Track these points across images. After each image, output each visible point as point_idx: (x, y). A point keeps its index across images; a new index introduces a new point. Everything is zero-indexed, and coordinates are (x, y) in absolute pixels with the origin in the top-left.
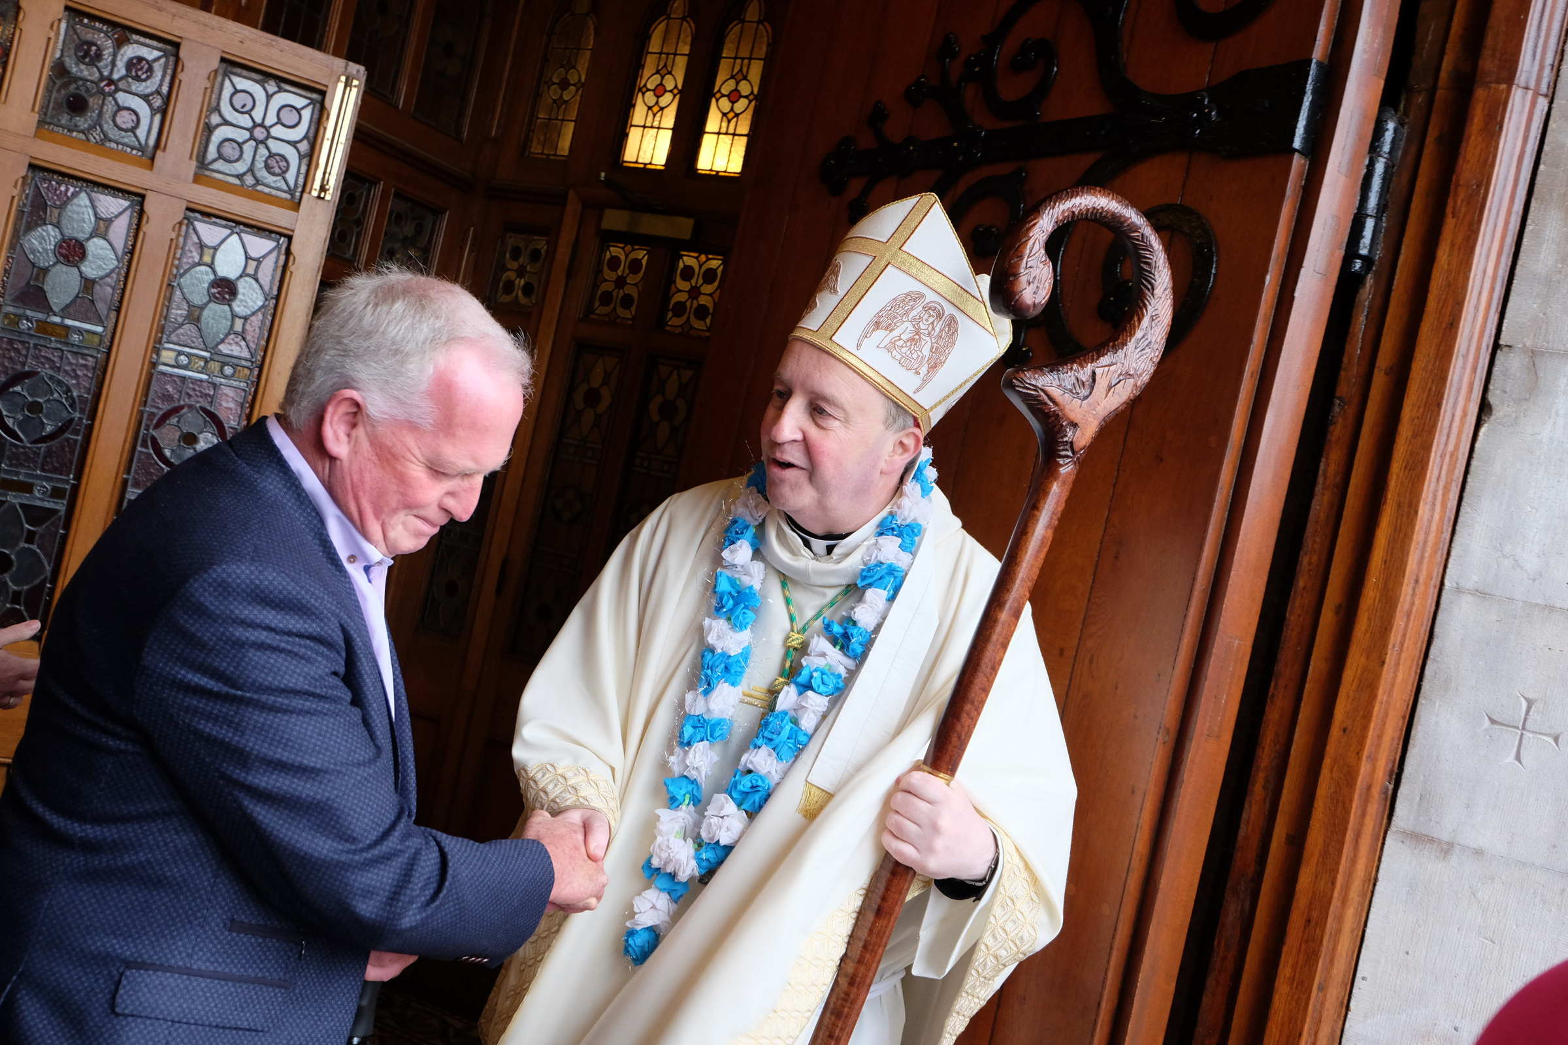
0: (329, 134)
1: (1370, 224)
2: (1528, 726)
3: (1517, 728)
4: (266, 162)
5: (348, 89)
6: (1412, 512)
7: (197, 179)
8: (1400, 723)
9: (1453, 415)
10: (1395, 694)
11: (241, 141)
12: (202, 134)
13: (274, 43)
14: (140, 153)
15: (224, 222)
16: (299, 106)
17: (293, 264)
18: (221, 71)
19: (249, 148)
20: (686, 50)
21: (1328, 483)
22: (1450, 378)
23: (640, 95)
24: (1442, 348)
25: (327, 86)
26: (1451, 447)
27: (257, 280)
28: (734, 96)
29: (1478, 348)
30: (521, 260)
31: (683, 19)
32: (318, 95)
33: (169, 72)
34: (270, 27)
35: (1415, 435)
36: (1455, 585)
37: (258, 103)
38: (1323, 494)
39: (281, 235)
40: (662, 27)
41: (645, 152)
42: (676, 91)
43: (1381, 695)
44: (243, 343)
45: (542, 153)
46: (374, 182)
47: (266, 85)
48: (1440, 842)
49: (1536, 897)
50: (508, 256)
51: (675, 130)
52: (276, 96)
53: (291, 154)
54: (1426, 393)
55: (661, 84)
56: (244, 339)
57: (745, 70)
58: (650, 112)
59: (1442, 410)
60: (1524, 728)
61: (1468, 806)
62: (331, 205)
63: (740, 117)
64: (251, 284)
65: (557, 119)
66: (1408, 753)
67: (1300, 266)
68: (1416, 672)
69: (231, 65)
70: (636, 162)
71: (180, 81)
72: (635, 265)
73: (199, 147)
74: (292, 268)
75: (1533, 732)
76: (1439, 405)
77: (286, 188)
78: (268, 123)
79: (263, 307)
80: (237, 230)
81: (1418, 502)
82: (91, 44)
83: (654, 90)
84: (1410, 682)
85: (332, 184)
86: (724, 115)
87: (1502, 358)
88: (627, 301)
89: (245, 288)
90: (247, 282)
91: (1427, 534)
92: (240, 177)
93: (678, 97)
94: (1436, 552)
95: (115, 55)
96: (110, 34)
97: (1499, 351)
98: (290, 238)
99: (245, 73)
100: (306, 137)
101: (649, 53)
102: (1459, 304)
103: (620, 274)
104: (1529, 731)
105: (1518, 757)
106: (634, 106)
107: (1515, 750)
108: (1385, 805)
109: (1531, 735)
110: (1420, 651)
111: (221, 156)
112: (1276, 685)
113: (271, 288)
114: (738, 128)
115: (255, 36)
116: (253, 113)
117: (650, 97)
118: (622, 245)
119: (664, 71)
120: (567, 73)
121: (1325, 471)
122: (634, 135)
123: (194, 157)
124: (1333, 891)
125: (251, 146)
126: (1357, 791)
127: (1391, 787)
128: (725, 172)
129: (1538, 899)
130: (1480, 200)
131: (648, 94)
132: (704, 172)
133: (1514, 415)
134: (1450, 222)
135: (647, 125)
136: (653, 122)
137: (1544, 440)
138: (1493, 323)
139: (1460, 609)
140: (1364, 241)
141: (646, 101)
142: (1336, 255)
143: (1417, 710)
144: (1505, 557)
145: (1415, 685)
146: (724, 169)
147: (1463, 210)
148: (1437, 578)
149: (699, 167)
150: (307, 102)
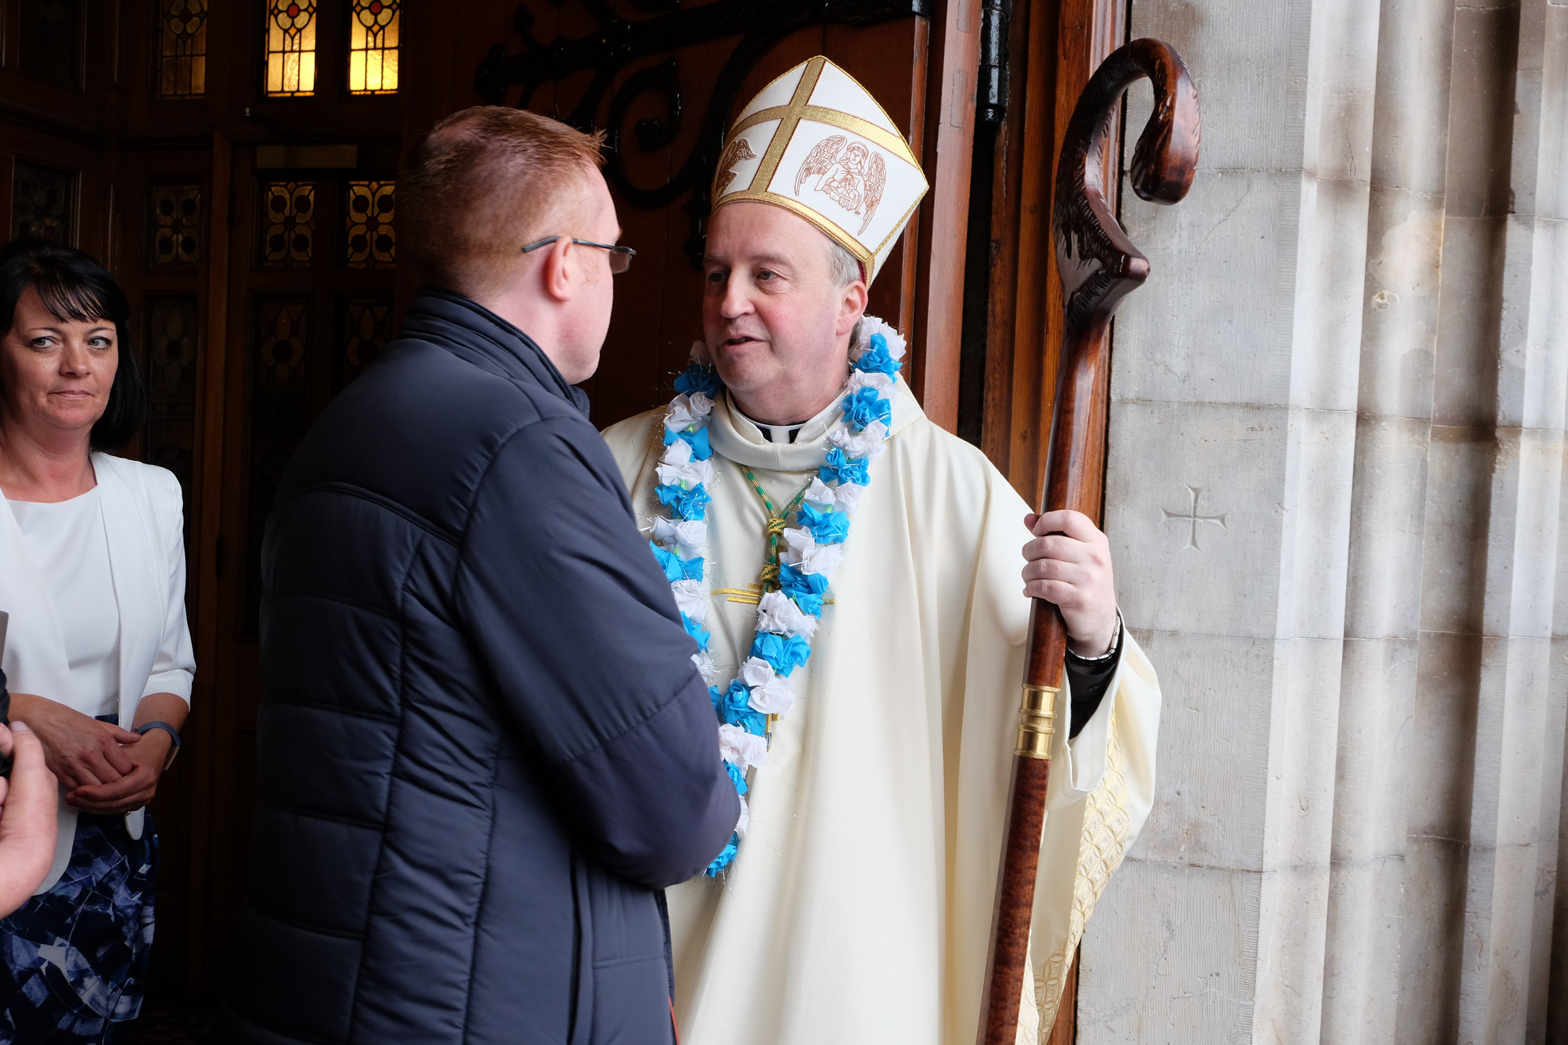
1: (995, 74)
2: (1198, 514)
3: (1189, 516)
21: (997, 321)
23: (272, 18)
28: (376, 8)
30: (174, 215)
36: (1119, 397)
38: (995, 333)
41: (290, 79)
42: (311, 10)
45: (175, 94)
48: (1141, 631)
49: (1226, 663)
50: (158, 211)
51: (318, 51)
55: (294, 4)
58: (287, 35)
60: (1195, 516)
61: (1159, 595)
63: (386, 29)
65: (184, 55)
67: (938, 123)
68: (1099, 484)
70: (282, 91)
72: (302, 203)
75: (1203, 517)
83: (287, 11)
84: (1094, 493)
86: (369, 29)
87: (1127, 183)
88: (301, 243)
93: (314, 15)
97: (1124, 177)
103: (287, 215)
104: (1199, 517)
105: (1194, 543)
106: (268, 31)
107: (1190, 536)
109: (1201, 521)
110: (1100, 462)
114: (386, 42)
117: (283, 17)
118: (285, 183)
120: (186, 3)
121: (993, 311)
122: (274, 62)
128: (381, 89)
129: (1228, 665)
130: (1085, 40)
131: (281, 16)
132: (358, 93)
133: (1145, 233)
134: (1063, 63)
135: (286, 49)
136: (292, 46)
137: (1175, 252)
138: (1115, 152)
139: (1127, 418)
140: (992, 90)
141: (281, 24)
142: (969, 108)
143: (1106, 517)
144: (1157, 364)
145: (1100, 495)
146: (379, 88)
147: (1072, 50)
148: (1103, 393)
149: (353, 87)
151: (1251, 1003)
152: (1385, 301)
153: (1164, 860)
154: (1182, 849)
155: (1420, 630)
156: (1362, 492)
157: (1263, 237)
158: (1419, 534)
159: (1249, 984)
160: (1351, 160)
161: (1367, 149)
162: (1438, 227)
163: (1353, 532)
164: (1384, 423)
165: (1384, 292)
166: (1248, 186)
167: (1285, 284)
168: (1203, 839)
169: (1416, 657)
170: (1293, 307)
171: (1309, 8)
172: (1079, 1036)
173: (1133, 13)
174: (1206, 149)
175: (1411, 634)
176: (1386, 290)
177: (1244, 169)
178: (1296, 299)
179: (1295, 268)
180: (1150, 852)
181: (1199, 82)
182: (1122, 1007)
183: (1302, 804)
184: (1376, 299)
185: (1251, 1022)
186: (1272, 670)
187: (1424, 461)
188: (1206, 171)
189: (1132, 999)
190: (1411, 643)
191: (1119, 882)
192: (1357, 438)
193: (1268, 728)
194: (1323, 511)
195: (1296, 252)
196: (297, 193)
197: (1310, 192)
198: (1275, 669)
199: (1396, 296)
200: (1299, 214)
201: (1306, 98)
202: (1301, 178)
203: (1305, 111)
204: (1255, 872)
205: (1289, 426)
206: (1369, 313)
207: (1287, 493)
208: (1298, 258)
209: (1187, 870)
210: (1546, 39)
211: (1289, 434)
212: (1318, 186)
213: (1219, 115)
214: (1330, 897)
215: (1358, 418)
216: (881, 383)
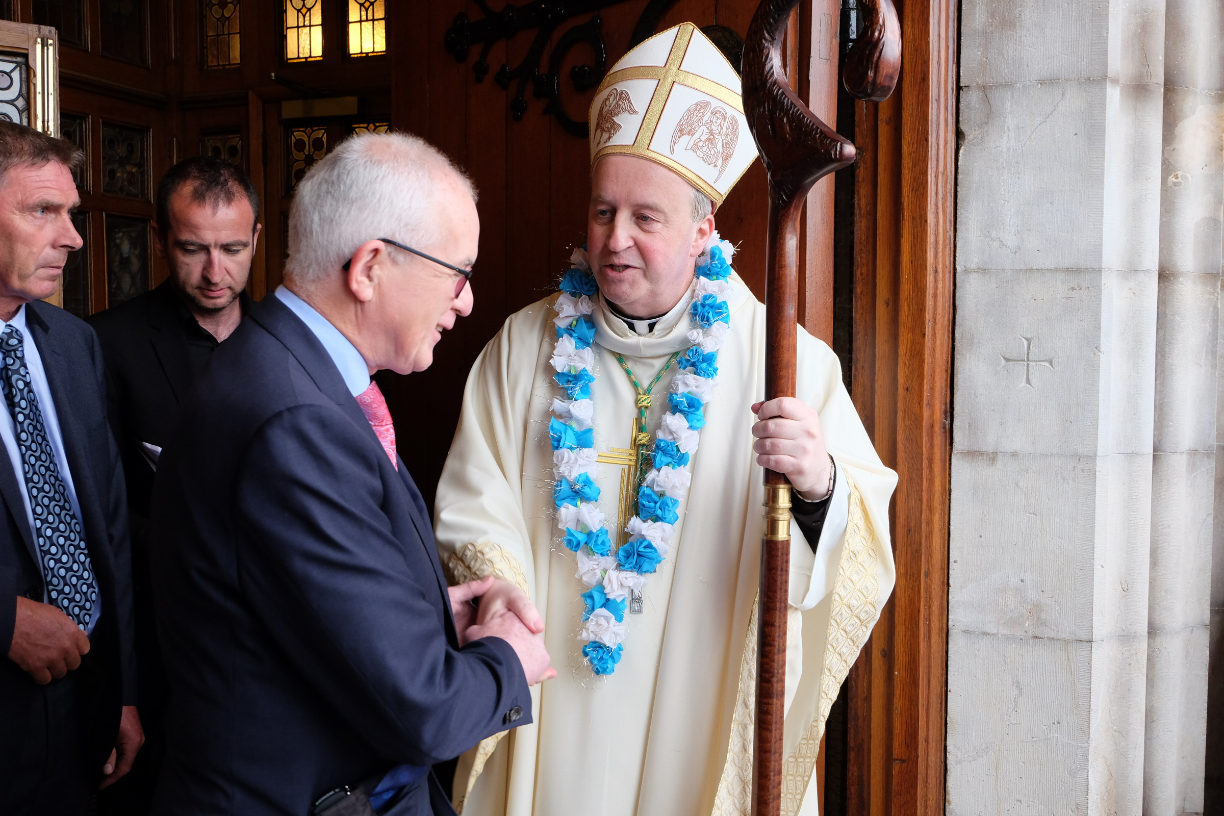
0: (39, 88)
1: (853, 15)
2: (1030, 358)
3: (1024, 361)
5: (46, 48)
6: (923, 221)
8: (944, 375)
9: (938, 145)
10: (938, 356)
16: (8, 71)
21: (862, 212)
22: (930, 118)
24: (921, 97)
25: (28, 49)
26: (941, 169)
29: (946, 93)
30: (223, 157)
32: (22, 58)
35: (914, 166)
36: (963, 268)
38: (861, 222)
41: (304, 48)
43: (927, 358)
45: (219, 65)
46: (83, 118)
48: (987, 453)
49: (1057, 476)
51: (324, 25)
53: (12, 111)
54: (916, 133)
58: (300, 14)
59: (930, 143)
60: (1028, 360)
61: (1001, 424)
63: (375, 4)
65: (224, 34)
66: (955, 395)
67: (809, 57)
68: (949, 337)
70: (299, 58)
72: (318, 144)
75: (1035, 361)
76: (927, 140)
81: (926, 214)
84: (945, 345)
85: (51, 128)
86: (362, 5)
87: (964, 96)
91: (937, 235)
94: (945, 247)
97: (961, 92)
100: (20, 95)
102: (926, 63)
103: (306, 154)
104: (1032, 361)
105: (1028, 382)
106: (286, 11)
107: (1025, 376)
108: (946, 435)
109: (1034, 364)
110: (949, 321)
112: (856, 367)
114: (375, 14)
118: (304, 129)
121: (859, 204)
122: (291, 35)
124: (921, 505)
126: (924, 431)
127: (948, 422)
128: (373, 52)
129: (1059, 478)
132: (356, 56)
133: (980, 136)
135: (300, 25)
136: (304, 22)
137: (1003, 151)
138: (953, 72)
139: (970, 284)
140: (851, 28)
141: (295, 6)
142: (834, 43)
143: (955, 364)
144: (993, 240)
145: (950, 346)
146: (372, 51)
148: (950, 265)
149: (351, 52)
150: (14, 65)
151: (1086, 745)
152: (1179, 180)
153: (1012, 634)
154: (1027, 625)
155: (1216, 444)
156: (1164, 335)
157: (1076, 134)
158: (1214, 366)
159: (1085, 730)
160: (1147, 67)
161: (1160, 58)
162: (1220, 118)
163: (1158, 368)
164: (1181, 279)
165: (1178, 172)
166: (1063, 93)
167: (1096, 170)
168: (1043, 616)
169: (1214, 465)
170: (1103, 189)
172: (949, 774)
174: (1027, 66)
175: (1209, 448)
176: (1180, 170)
177: (1059, 80)
178: (1105, 183)
179: (1104, 155)
180: (1000, 628)
181: (1020, 11)
182: (983, 750)
183: (1123, 587)
184: (1172, 179)
185: (1087, 760)
186: (1095, 482)
187: (1215, 307)
188: (1028, 83)
189: (991, 744)
190: (1208, 455)
191: (977, 652)
192: (1159, 292)
193: (1093, 528)
194: (1133, 352)
195: (1104, 145)
196: (314, 136)
197: (1114, 95)
198: (1097, 480)
199: (1188, 175)
200: (1105, 113)
201: (1108, 19)
202: (1106, 84)
203: (1108, 30)
204: (1086, 641)
205: (1103, 285)
206: (1166, 191)
207: (1102, 338)
208: (1106, 149)
209: (1031, 641)
211: (1103, 291)
212: (1121, 90)
213: (1037, 37)
214: (1148, 660)
215: (1160, 275)
216: (721, 290)
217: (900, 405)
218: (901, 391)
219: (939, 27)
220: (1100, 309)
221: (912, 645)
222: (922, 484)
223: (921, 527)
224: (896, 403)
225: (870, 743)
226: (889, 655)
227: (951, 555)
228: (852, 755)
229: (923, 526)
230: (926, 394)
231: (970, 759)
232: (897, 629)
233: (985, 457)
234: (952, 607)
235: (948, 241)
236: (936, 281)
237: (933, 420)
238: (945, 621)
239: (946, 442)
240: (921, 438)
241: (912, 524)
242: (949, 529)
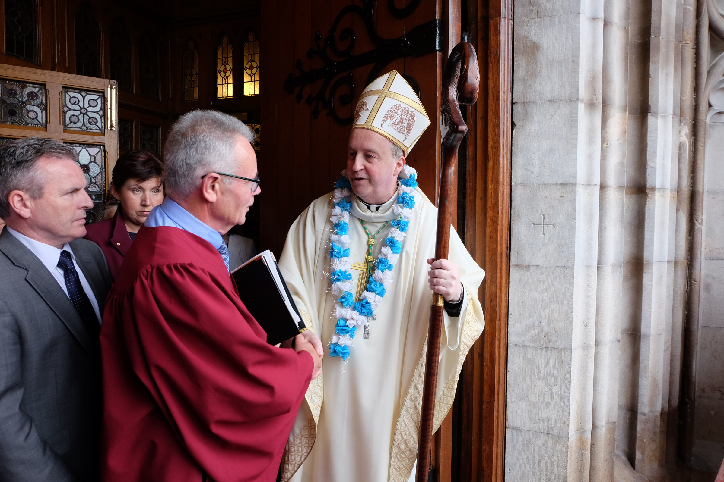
0: (109, 107)
2: (545, 224)
3: (542, 224)
4: (88, 121)
5: (112, 90)
6: (497, 162)
7: (64, 131)
8: (507, 231)
9: (504, 128)
10: (504, 222)
11: (77, 115)
12: (62, 116)
13: (80, 78)
14: (41, 126)
15: (78, 145)
16: (96, 99)
17: (108, 155)
18: (63, 91)
19: (81, 117)
20: (231, 55)
21: (470, 159)
22: (500, 118)
23: (219, 73)
24: (496, 107)
25: (104, 90)
26: (505, 139)
27: (96, 163)
28: (251, 68)
29: (507, 105)
31: (228, 44)
32: (102, 94)
33: (44, 95)
34: (79, 73)
35: (493, 137)
36: (515, 183)
37: (80, 101)
38: (469, 162)
39: (101, 145)
40: (221, 48)
41: (225, 93)
42: (231, 70)
43: (500, 223)
44: (97, 186)
45: (189, 100)
46: (131, 121)
47: (82, 93)
48: (526, 266)
51: (234, 83)
52: (86, 97)
53: (97, 116)
54: (494, 123)
55: (225, 68)
56: (96, 185)
57: (253, 58)
58: (224, 79)
59: (500, 128)
60: (544, 224)
61: (532, 253)
62: (116, 131)
63: (255, 75)
64: (94, 165)
65: (192, 87)
66: (511, 240)
68: (509, 214)
69: (66, 89)
70: (223, 97)
71: (49, 97)
73: (62, 120)
74: (108, 156)
76: (499, 126)
77: (98, 129)
78: (86, 107)
79: (100, 172)
80: (84, 147)
81: (499, 160)
82: (12, 90)
83: (223, 71)
84: (507, 218)
85: (114, 124)
86: (249, 75)
87: (515, 107)
89: (92, 167)
90: (92, 164)
91: (503, 168)
92: (80, 128)
93: (232, 72)
94: (507, 174)
95: (22, 93)
96: (18, 85)
97: (514, 105)
98: (104, 146)
99: (73, 90)
100: (101, 109)
101: (218, 58)
102: (498, 92)
104: (545, 225)
105: (544, 234)
106: (218, 78)
107: (542, 232)
108: (507, 258)
109: (546, 226)
110: (508, 207)
111: (71, 122)
112: (467, 227)
113: (102, 165)
114: (255, 79)
115: (73, 77)
116: (79, 104)
117: (222, 73)
119: (225, 64)
120: (191, 70)
121: (468, 154)
122: (220, 88)
123: (61, 124)
124: (497, 289)
125: (82, 116)
126: (498, 256)
127: (508, 252)
128: (254, 94)
129: (557, 277)
130: (499, 57)
131: (221, 72)
132: (247, 96)
133: (522, 125)
134: (490, 66)
135: (223, 83)
136: (225, 82)
137: (533, 131)
138: (510, 96)
139: (518, 190)
141: (221, 75)
143: (511, 226)
144: (528, 171)
145: (509, 218)
147: (494, 61)
148: (509, 182)
149: (245, 94)
150: (98, 97)
151: (569, 394)
152: (608, 145)
153: (536, 346)
154: (543, 342)
155: (623, 261)
156: (602, 213)
157: (565, 124)
158: (622, 227)
159: (568, 389)
160: (595, 95)
161: (600, 91)
162: (625, 119)
163: (600, 228)
164: (609, 189)
165: (608, 142)
166: (559, 106)
167: (574, 140)
168: (550, 338)
169: (622, 270)
170: (577, 148)
171: (579, 42)
172: (508, 407)
173: (515, 47)
174: (543, 94)
175: (620, 263)
177: (557, 100)
178: (578, 146)
179: (577, 133)
180: (531, 343)
181: (540, 70)
182: (523, 397)
183: (585, 324)
184: (605, 145)
185: (569, 401)
187: (623, 202)
188: (543, 101)
189: (526, 394)
190: (620, 266)
191: (521, 354)
192: (600, 195)
193: (573, 299)
194: (590, 221)
195: (577, 129)
197: (581, 107)
198: (574, 277)
199: (612, 143)
200: (578, 115)
201: (579, 73)
202: (578, 102)
203: (579, 78)
204: (569, 349)
205: (577, 191)
206: (603, 150)
207: (577, 215)
209: (545, 349)
210: (660, 51)
211: (577, 194)
212: (584, 105)
213: (547, 81)
214: (595, 356)
215: (600, 187)
216: (411, 192)
217: (487, 244)
218: (488, 238)
219: (504, 76)
220: (576, 201)
221: (492, 351)
222: (497, 280)
223: (496, 299)
224: (485, 243)
225: (473, 394)
226: (481, 355)
227: (509, 311)
228: (464, 399)
229: (498, 299)
230: (499, 239)
231: (517, 401)
232: (485, 344)
233: (524, 267)
234: (510, 334)
235: (508, 171)
236: (503, 189)
237: (502, 251)
238: (506, 340)
239: (507, 261)
240: (497, 259)
241: (493, 298)
242: (508, 299)
